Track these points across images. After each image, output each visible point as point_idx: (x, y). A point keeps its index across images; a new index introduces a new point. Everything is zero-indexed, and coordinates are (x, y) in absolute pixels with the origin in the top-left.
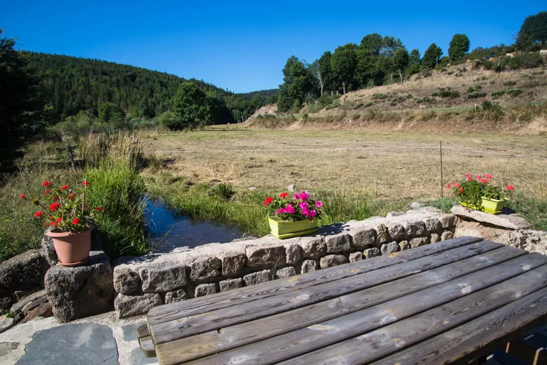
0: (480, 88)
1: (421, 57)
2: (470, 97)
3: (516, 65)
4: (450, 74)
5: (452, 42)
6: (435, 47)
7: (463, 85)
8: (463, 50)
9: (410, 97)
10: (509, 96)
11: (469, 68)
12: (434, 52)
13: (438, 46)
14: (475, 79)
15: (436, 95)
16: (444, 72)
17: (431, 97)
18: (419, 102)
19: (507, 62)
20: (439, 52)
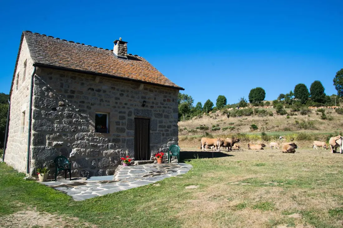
0: (218, 125)
1: (203, 106)
2: (213, 130)
3: (241, 114)
4: (211, 117)
5: (218, 100)
6: (210, 101)
7: (212, 124)
8: (223, 104)
9: (185, 129)
10: (229, 130)
11: (220, 115)
12: (209, 105)
13: (211, 101)
14: (217, 121)
15: (198, 128)
16: (209, 116)
17: (195, 130)
18: (189, 132)
19: (237, 113)
20: (212, 104)
